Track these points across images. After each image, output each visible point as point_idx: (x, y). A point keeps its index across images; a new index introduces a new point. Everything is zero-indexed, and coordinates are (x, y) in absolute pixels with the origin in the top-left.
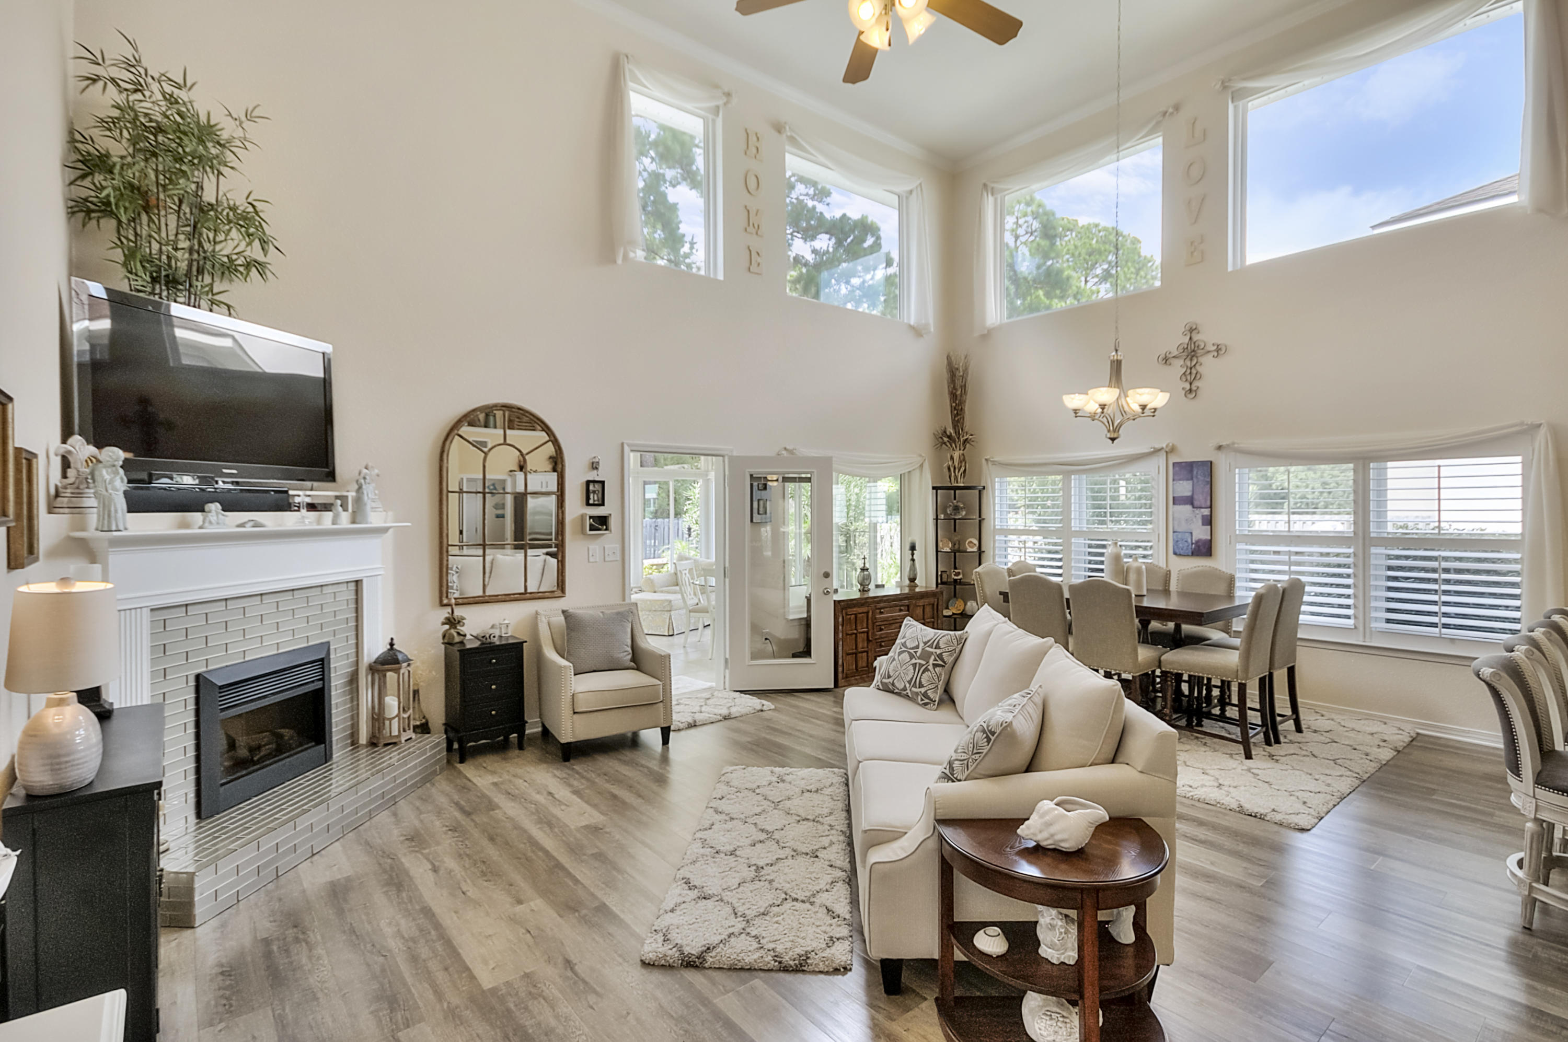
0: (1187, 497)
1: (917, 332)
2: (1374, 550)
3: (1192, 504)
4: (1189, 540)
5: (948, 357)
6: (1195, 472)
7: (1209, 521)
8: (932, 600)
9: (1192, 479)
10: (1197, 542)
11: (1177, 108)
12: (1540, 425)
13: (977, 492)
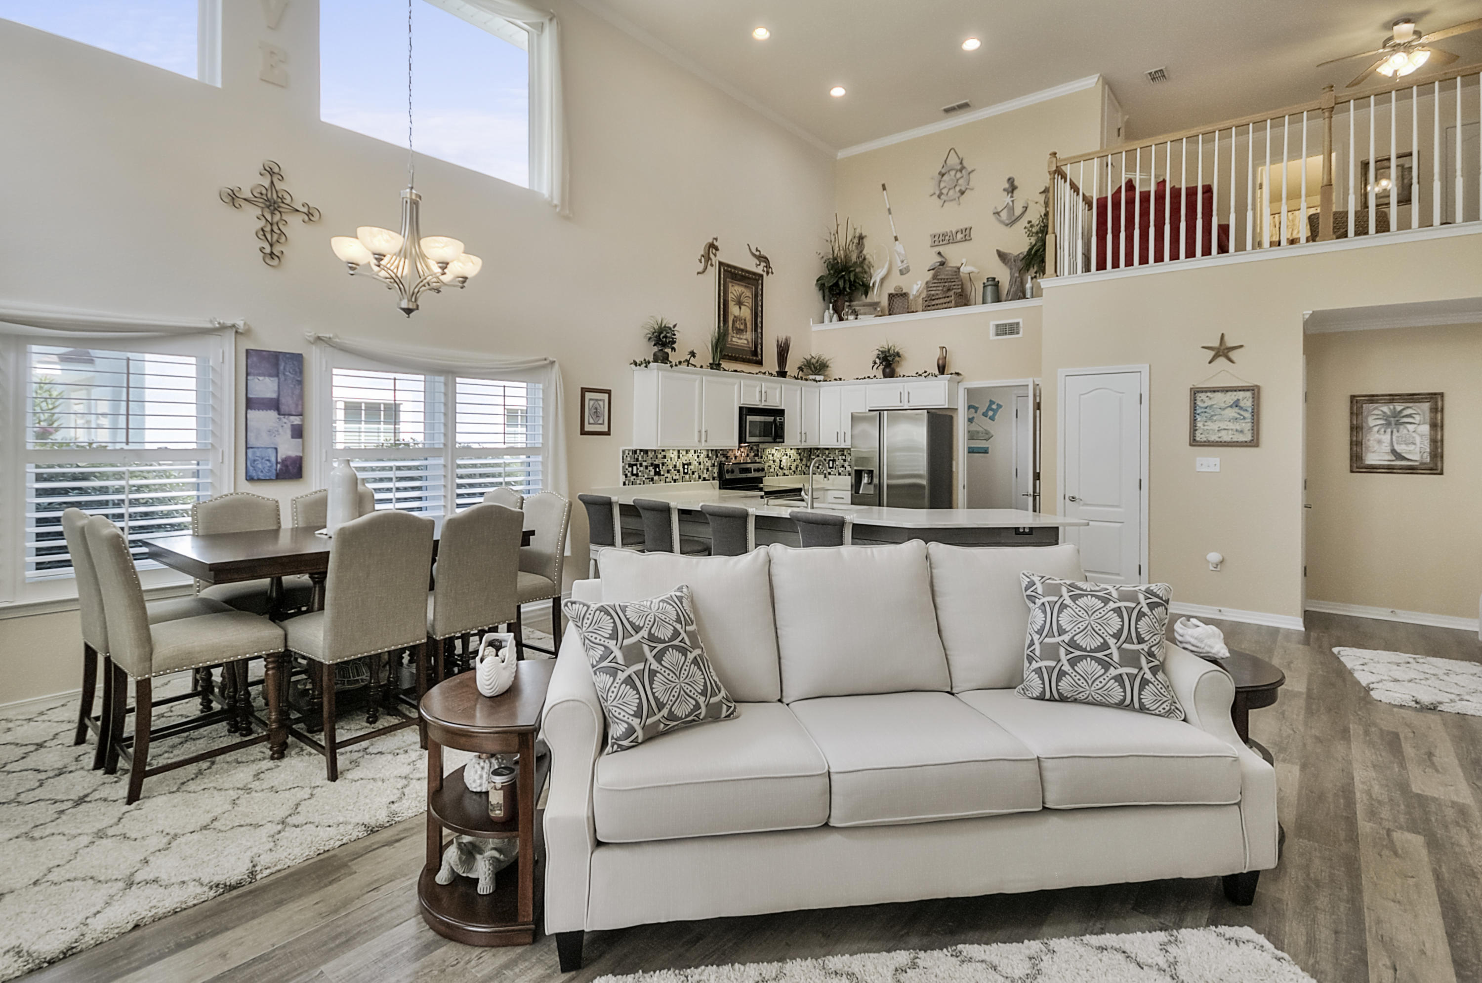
0: (271, 399)
3: (278, 409)
4: (273, 459)
6: (282, 368)
7: (298, 432)
9: (277, 376)
10: (284, 461)
12: (552, 362)
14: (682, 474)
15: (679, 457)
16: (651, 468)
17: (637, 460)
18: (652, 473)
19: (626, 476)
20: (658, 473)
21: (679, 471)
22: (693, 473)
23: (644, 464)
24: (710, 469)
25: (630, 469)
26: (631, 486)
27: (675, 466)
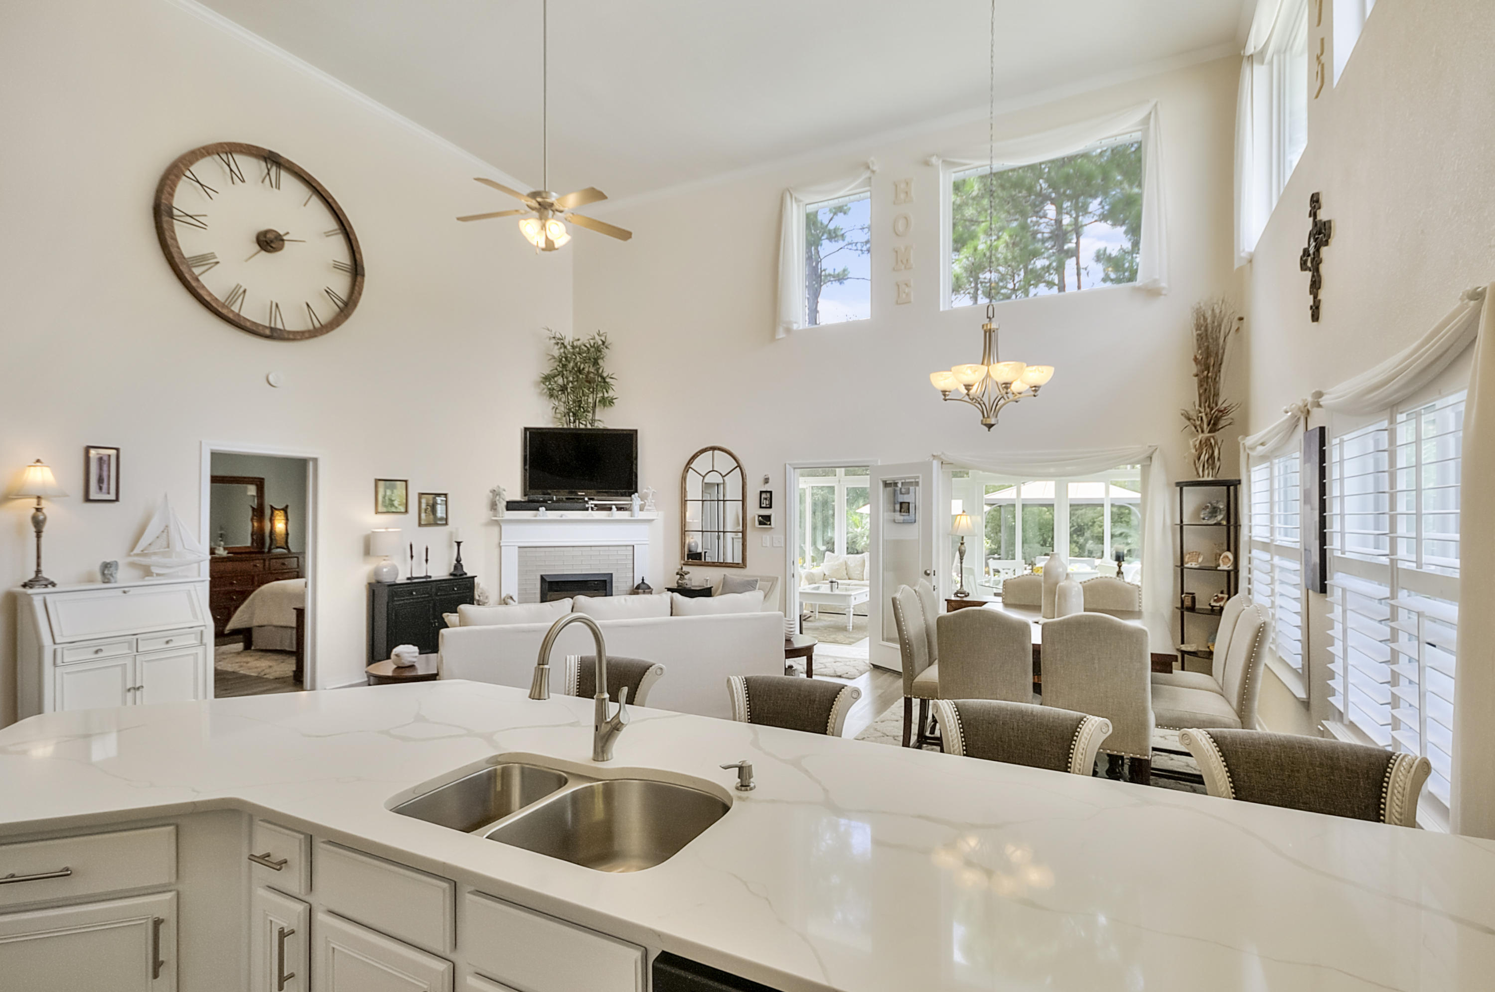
13: (1232, 488)
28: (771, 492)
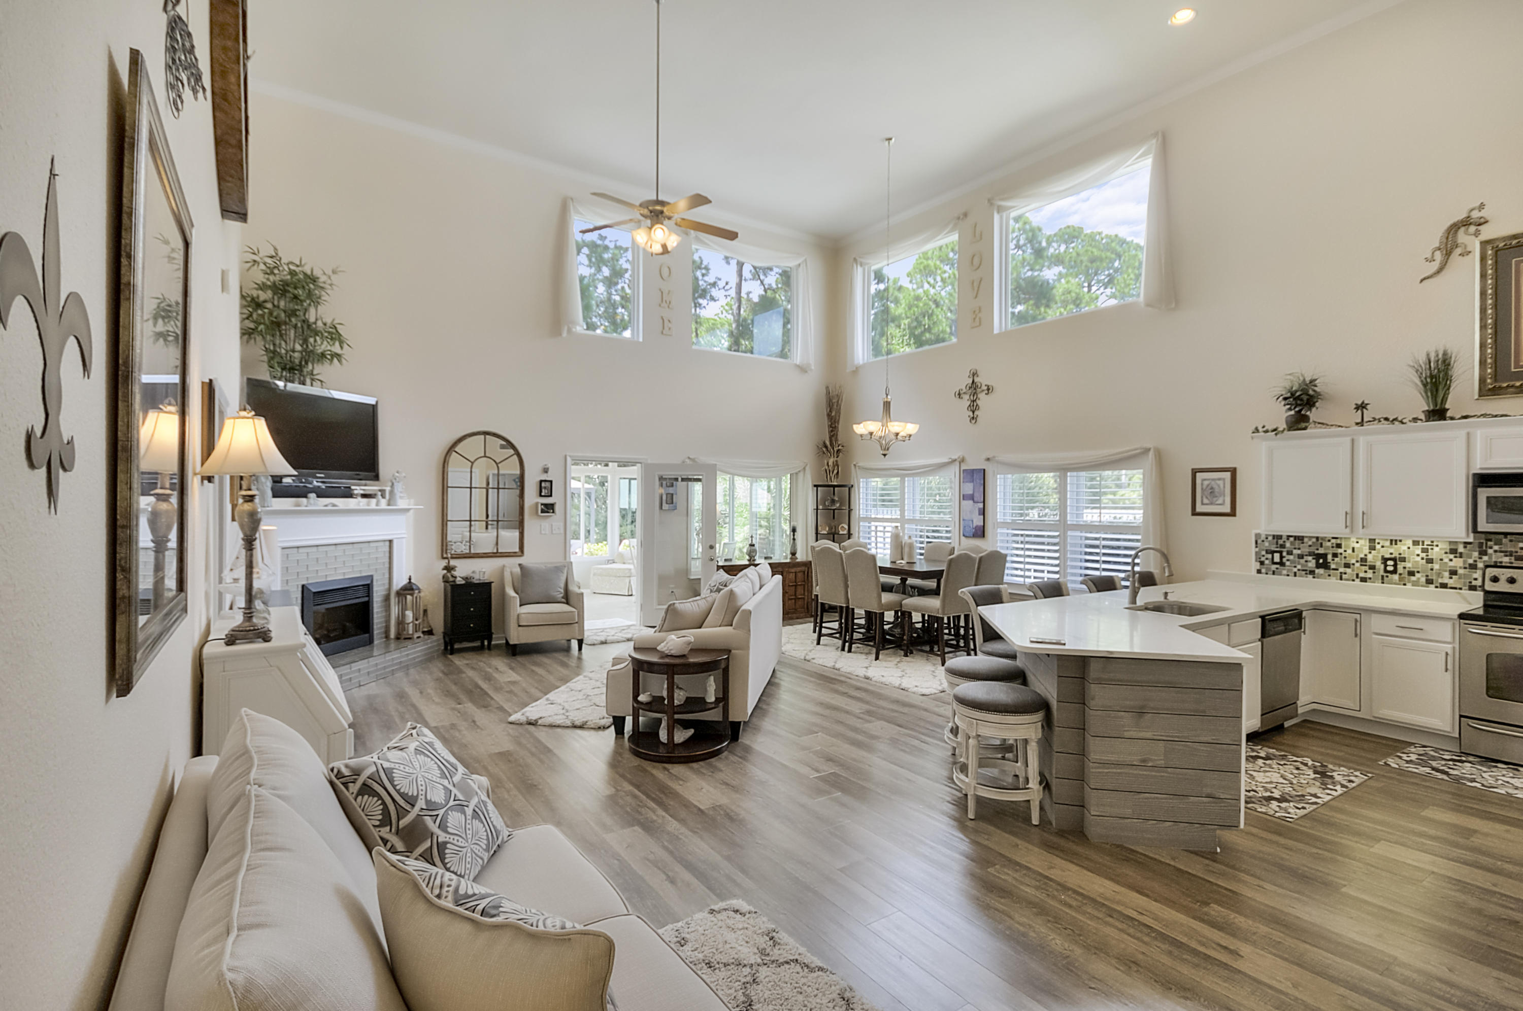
0: (971, 494)
1: (803, 369)
2: (1069, 533)
3: (973, 500)
4: (972, 526)
5: (827, 388)
6: (975, 477)
7: (983, 512)
8: (803, 568)
9: (973, 481)
10: (977, 526)
11: (965, 215)
12: (1149, 449)
13: (847, 489)
14: (1382, 573)
15: (1372, 548)
16: (1310, 558)
17: (1283, 546)
18: (1312, 564)
19: (1262, 563)
20: (1325, 566)
21: (1372, 567)
22: (1411, 573)
23: (1296, 552)
24: (1461, 571)
25: (1270, 556)
26: (1271, 576)
27: (1363, 560)
28: (551, 482)
